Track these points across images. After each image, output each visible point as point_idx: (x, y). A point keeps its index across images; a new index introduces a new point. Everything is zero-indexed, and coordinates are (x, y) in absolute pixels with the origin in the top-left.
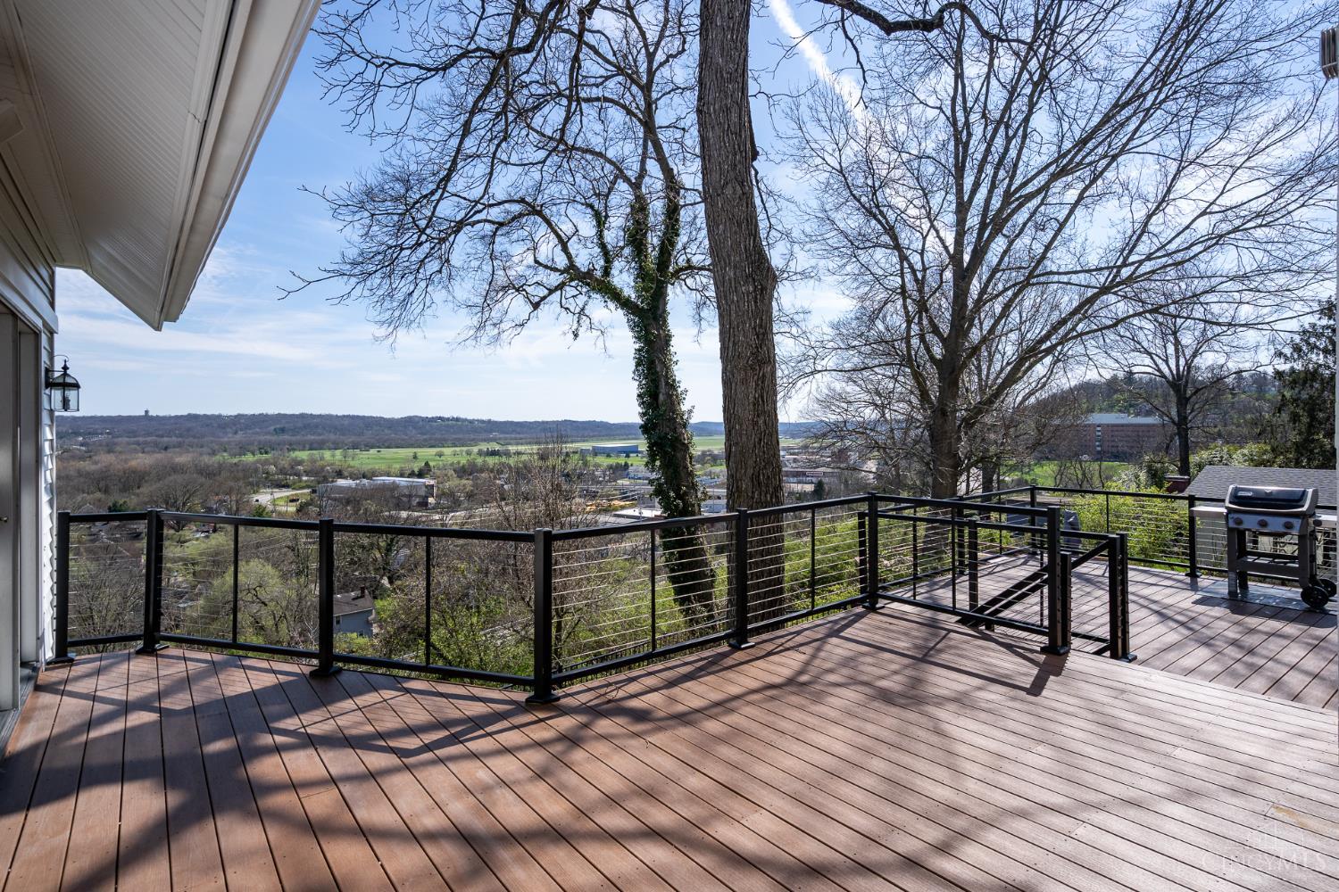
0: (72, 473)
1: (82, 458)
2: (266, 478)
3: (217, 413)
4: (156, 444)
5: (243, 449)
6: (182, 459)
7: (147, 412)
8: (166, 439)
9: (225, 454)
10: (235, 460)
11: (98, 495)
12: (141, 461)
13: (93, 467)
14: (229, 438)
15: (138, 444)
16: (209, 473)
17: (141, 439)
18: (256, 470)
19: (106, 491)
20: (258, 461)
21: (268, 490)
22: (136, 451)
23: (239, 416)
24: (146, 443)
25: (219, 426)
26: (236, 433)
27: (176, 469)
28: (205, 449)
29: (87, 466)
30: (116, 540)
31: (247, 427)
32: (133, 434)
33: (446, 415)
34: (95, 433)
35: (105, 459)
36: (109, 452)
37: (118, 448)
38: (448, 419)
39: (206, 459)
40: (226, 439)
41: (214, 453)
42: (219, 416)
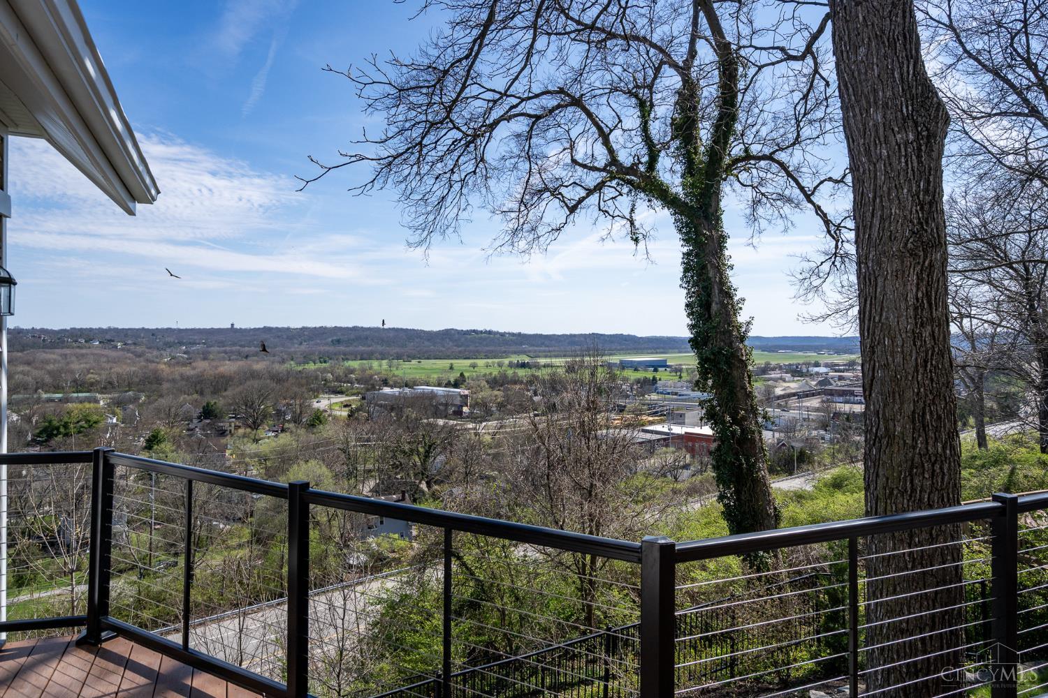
0: (177, 377)
1: (184, 365)
2: (325, 384)
3: (286, 326)
4: (239, 353)
5: (307, 359)
6: (259, 366)
7: (232, 325)
8: (247, 349)
9: (292, 362)
10: (300, 368)
11: (195, 396)
12: (229, 367)
13: (192, 372)
14: (295, 348)
15: (225, 352)
16: (278, 378)
17: (228, 349)
18: (316, 378)
19: (201, 393)
20: (318, 370)
21: (326, 396)
22: (224, 359)
23: (304, 329)
24: (232, 352)
25: (288, 338)
26: (301, 344)
27: (254, 375)
28: (276, 358)
29: (187, 371)
30: (206, 435)
31: (310, 339)
32: (222, 344)
33: (480, 328)
34: (195, 343)
35: (201, 365)
36: (205, 359)
37: (211, 357)
39: (278, 367)
40: (293, 350)
41: (283, 361)
42: (288, 329)
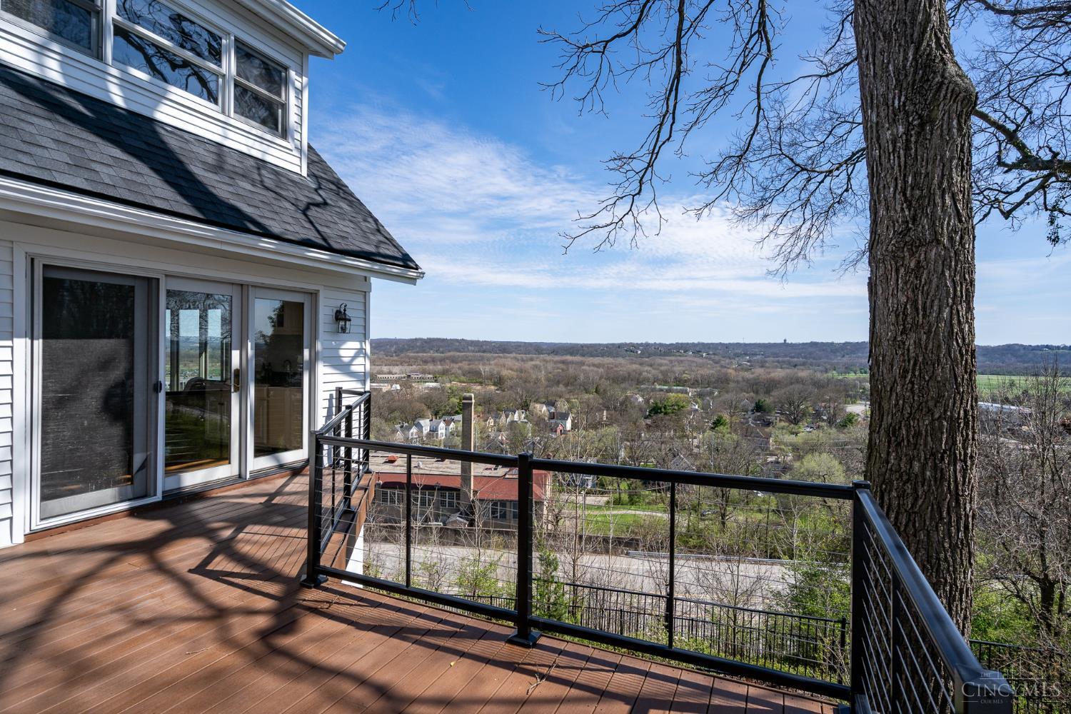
0: (740, 379)
1: (747, 370)
2: (863, 392)
3: (830, 341)
4: (789, 363)
5: (848, 369)
6: (803, 374)
7: (785, 340)
8: (796, 359)
9: (834, 372)
10: (840, 377)
11: (752, 394)
12: (779, 373)
13: (751, 376)
14: (838, 360)
15: (778, 362)
16: (818, 384)
17: (780, 359)
18: (855, 386)
19: (757, 392)
20: (857, 379)
21: (863, 402)
22: (777, 367)
23: (846, 344)
24: (784, 362)
25: (832, 351)
26: (843, 356)
27: (799, 381)
28: (820, 368)
29: (748, 375)
30: (756, 424)
31: (852, 352)
32: (776, 355)
33: (1055, 344)
34: (755, 354)
35: (759, 371)
36: (762, 367)
37: (767, 365)
38: (1058, 348)
39: (819, 375)
40: (836, 361)
41: (826, 371)
42: (832, 344)
